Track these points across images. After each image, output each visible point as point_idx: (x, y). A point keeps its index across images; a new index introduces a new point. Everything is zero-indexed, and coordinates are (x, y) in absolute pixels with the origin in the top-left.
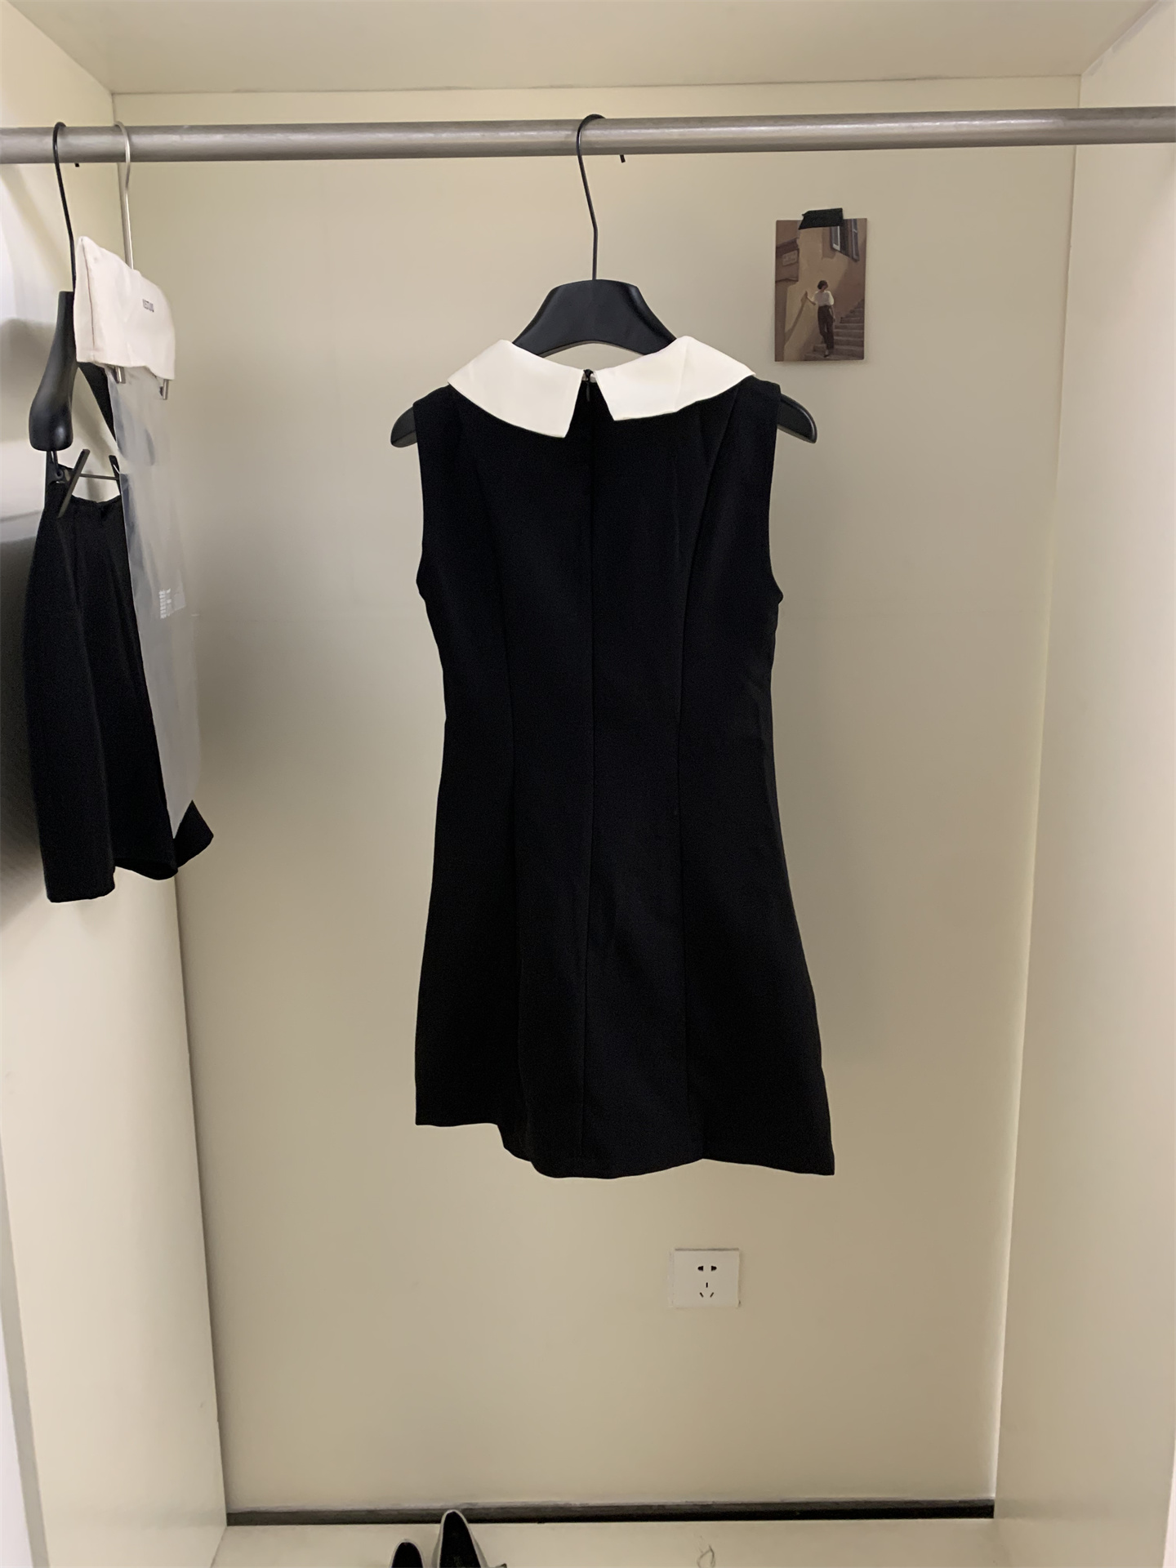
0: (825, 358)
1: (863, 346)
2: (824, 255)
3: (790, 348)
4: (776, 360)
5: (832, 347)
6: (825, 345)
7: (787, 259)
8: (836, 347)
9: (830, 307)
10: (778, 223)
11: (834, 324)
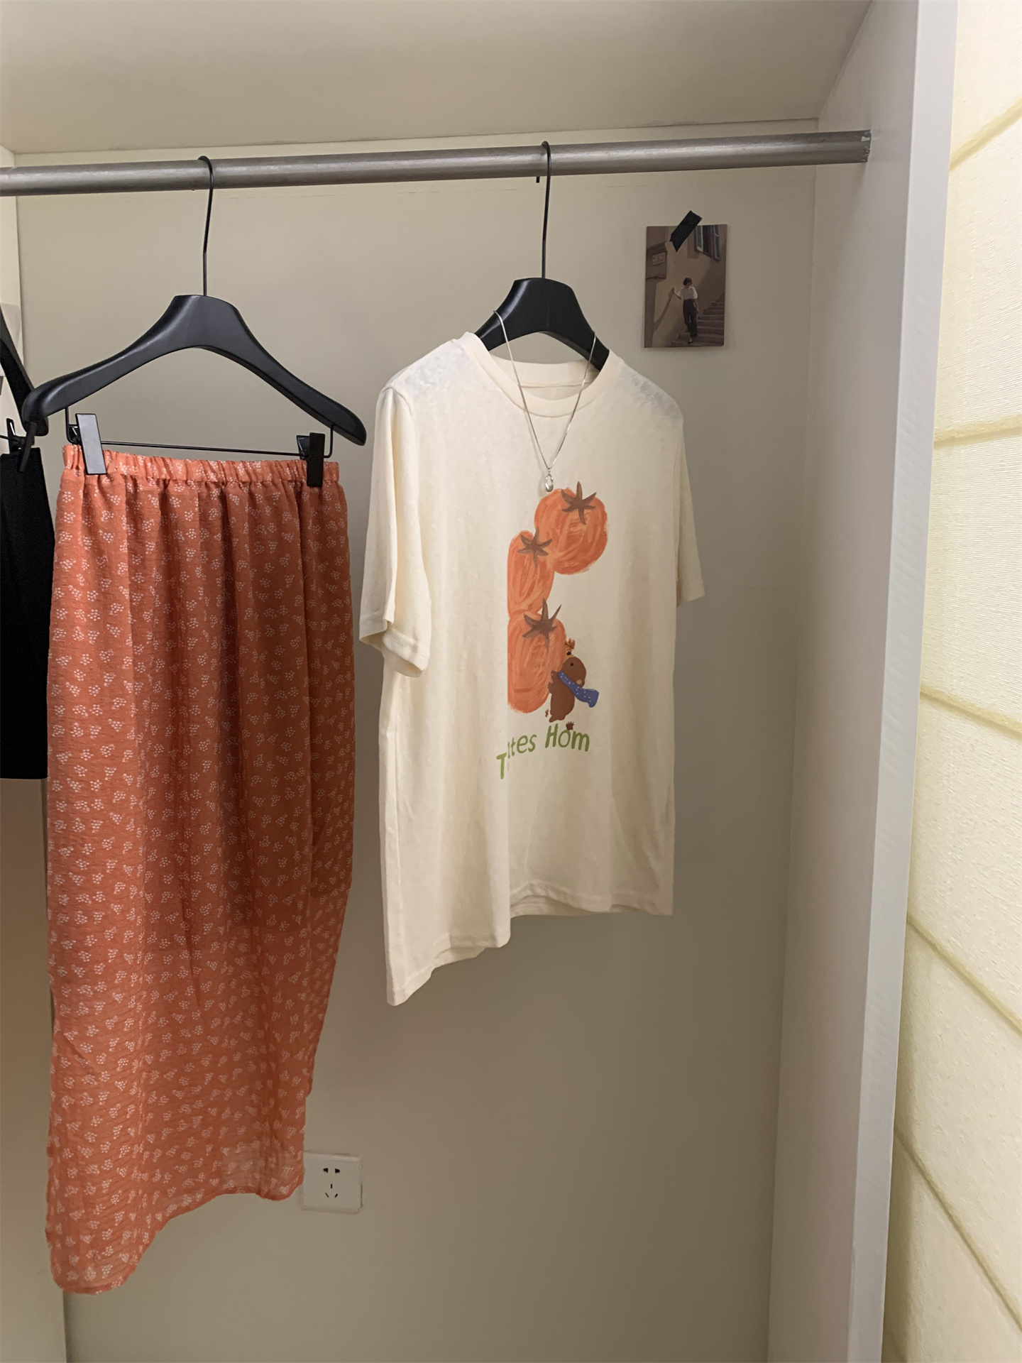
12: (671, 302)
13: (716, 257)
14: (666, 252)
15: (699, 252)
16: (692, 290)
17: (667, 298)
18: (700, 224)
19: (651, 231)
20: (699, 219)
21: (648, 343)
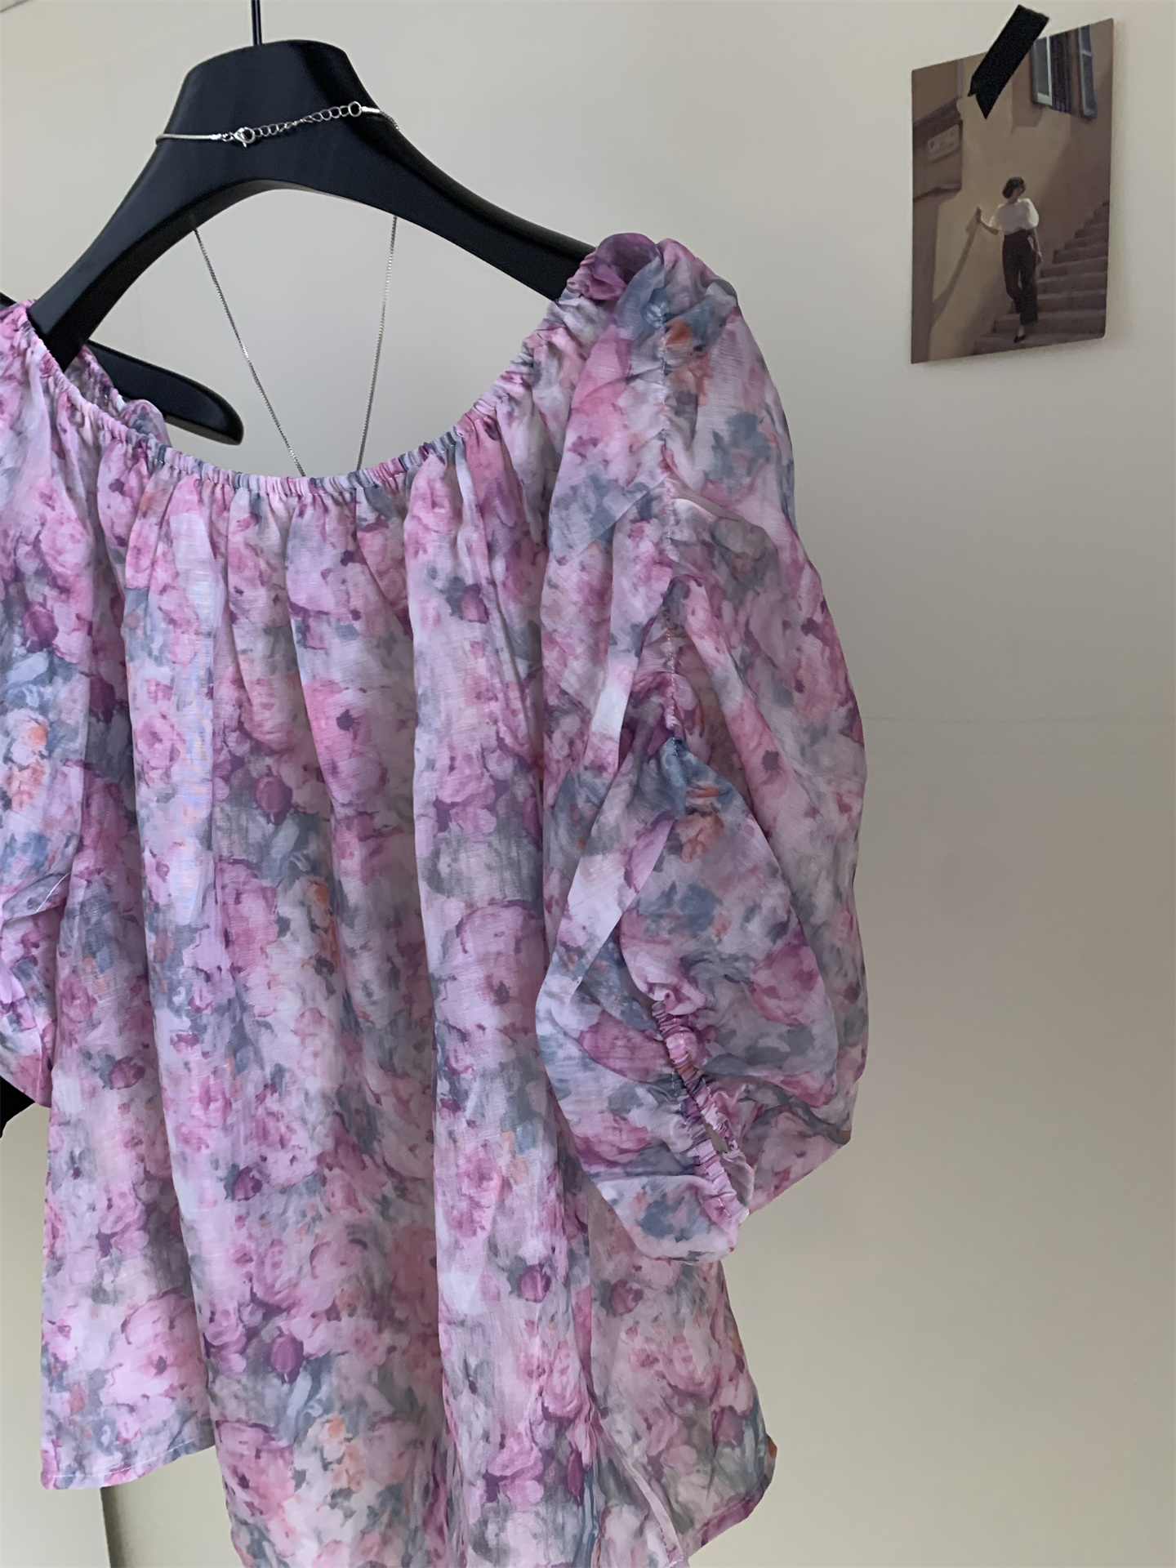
0: (1018, 343)
1: (1103, 305)
2: (1018, 122)
3: (942, 332)
4: (913, 362)
5: (1035, 318)
6: (1018, 316)
7: (937, 146)
8: (1041, 316)
9: (1030, 232)
10: (914, 73)
11: (1038, 269)
12: (973, 245)
13: (1087, 111)
14: (961, 124)
15: (1042, 106)
16: (1026, 206)
17: (966, 236)
18: (1047, 33)
19: (922, 79)
20: (1041, 21)
21: (921, 352)
